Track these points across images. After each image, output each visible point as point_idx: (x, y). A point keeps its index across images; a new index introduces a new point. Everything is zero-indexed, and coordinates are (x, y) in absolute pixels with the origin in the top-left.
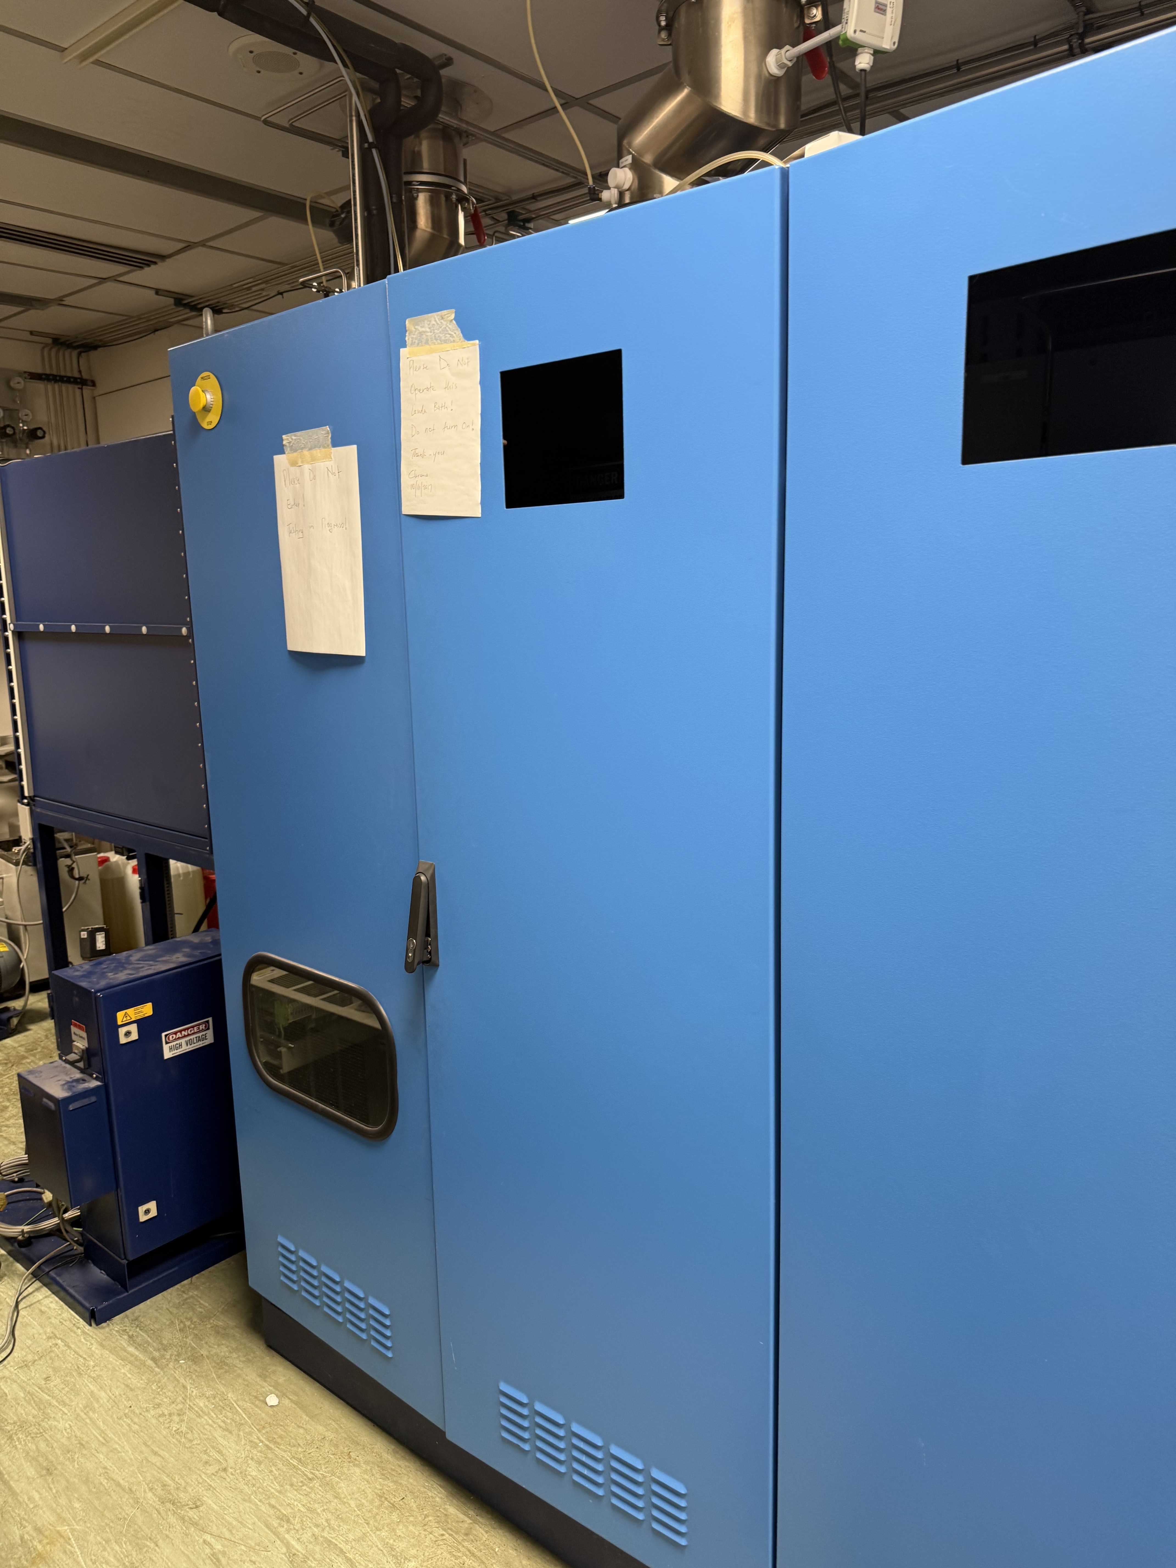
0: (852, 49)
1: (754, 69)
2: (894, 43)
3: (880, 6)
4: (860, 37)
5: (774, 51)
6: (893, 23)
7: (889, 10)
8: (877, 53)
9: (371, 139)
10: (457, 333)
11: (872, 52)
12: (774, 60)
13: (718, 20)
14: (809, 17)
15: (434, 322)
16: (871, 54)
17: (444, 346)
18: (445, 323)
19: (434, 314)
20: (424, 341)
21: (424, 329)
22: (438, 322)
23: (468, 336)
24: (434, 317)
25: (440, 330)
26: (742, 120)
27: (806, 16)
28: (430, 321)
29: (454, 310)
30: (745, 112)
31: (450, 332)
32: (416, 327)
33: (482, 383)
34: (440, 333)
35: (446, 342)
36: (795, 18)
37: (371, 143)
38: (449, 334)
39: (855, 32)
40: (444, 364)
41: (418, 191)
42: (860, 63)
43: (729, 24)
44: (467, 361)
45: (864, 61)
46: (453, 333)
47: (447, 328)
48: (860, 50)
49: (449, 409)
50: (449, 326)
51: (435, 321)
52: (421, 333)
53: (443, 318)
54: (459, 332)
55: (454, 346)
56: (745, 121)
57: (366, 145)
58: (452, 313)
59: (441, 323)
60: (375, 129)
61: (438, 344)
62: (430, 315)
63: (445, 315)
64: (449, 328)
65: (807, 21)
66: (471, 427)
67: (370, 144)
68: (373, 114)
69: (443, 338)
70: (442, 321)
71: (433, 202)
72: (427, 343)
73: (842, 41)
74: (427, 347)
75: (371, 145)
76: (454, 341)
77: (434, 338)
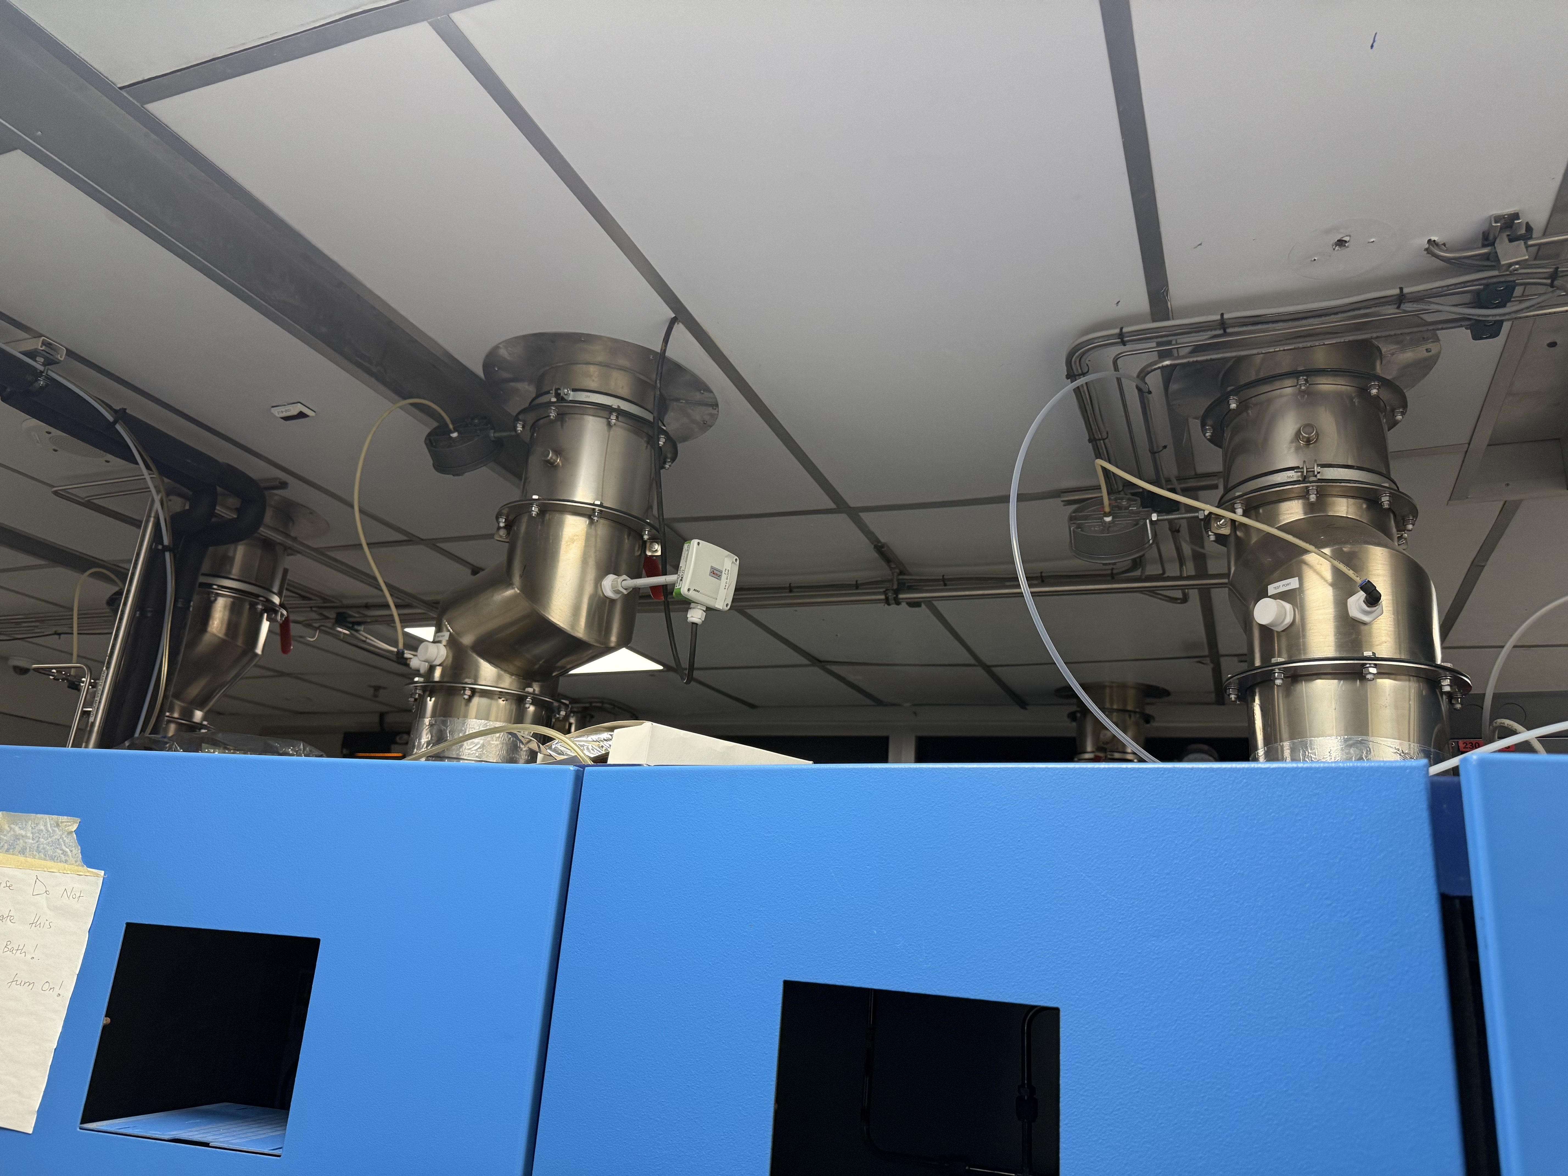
0: (686, 604)
1: (589, 589)
2: (727, 605)
3: (715, 572)
4: (692, 595)
5: (611, 577)
6: (727, 587)
7: (724, 576)
8: (709, 610)
9: (166, 541)
10: (75, 852)
11: (705, 609)
12: (610, 584)
13: (557, 539)
14: (650, 550)
15: (42, 827)
16: (704, 611)
17: (50, 863)
18: (59, 833)
19: (47, 816)
20: (18, 848)
21: (23, 833)
22: (50, 829)
23: (90, 860)
24: (46, 821)
25: (50, 840)
26: (569, 633)
27: (647, 548)
28: (37, 824)
29: (79, 820)
30: (574, 625)
31: (64, 848)
32: (13, 826)
33: (94, 931)
34: (48, 844)
35: (52, 858)
36: (637, 548)
37: (166, 546)
38: (61, 850)
39: (689, 590)
40: (40, 888)
41: (218, 595)
42: (692, 617)
43: (569, 543)
44: (78, 895)
45: (696, 616)
46: (67, 850)
47: (61, 840)
48: (692, 605)
49: (29, 956)
50: (65, 839)
51: (45, 826)
52: (17, 837)
53: (58, 825)
54: (77, 851)
55: (65, 869)
56: (572, 634)
57: (160, 547)
58: (75, 822)
59: (54, 831)
60: (175, 533)
61: (40, 858)
62: (39, 816)
63: (62, 822)
64: (64, 841)
65: (649, 554)
66: (57, 991)
67: (164, 546)
68: (175, 520)
69: (50, 853)
70: (56, 829)
71: (234, 609)
72: (23, 852)
73: (676, 594)
74: (22, 858)
75: (166, 549)
76: (66, 861)
77: (35, 848)
